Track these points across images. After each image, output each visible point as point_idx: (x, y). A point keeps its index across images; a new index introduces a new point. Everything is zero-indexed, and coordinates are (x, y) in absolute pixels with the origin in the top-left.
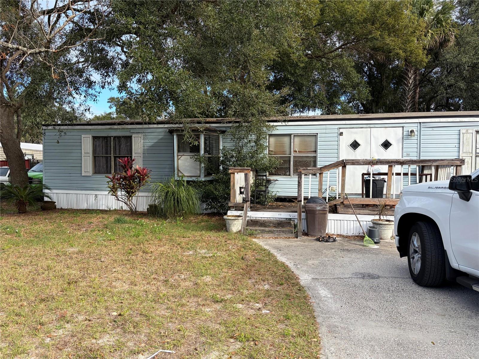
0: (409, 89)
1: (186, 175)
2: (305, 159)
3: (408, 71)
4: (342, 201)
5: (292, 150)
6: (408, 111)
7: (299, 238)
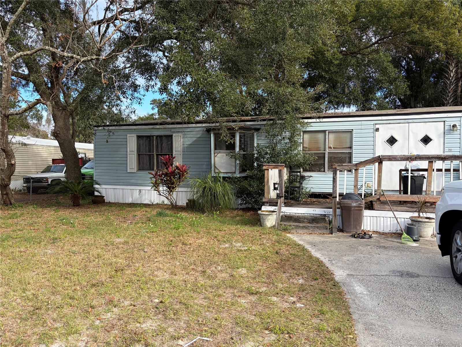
0: (451, 82)
1: (222, 171)
2: (340, 155)
3: (449, 64)
4: (378, 197)
5: (327, 147)
6: (449, 105)
7: (334, 234)
